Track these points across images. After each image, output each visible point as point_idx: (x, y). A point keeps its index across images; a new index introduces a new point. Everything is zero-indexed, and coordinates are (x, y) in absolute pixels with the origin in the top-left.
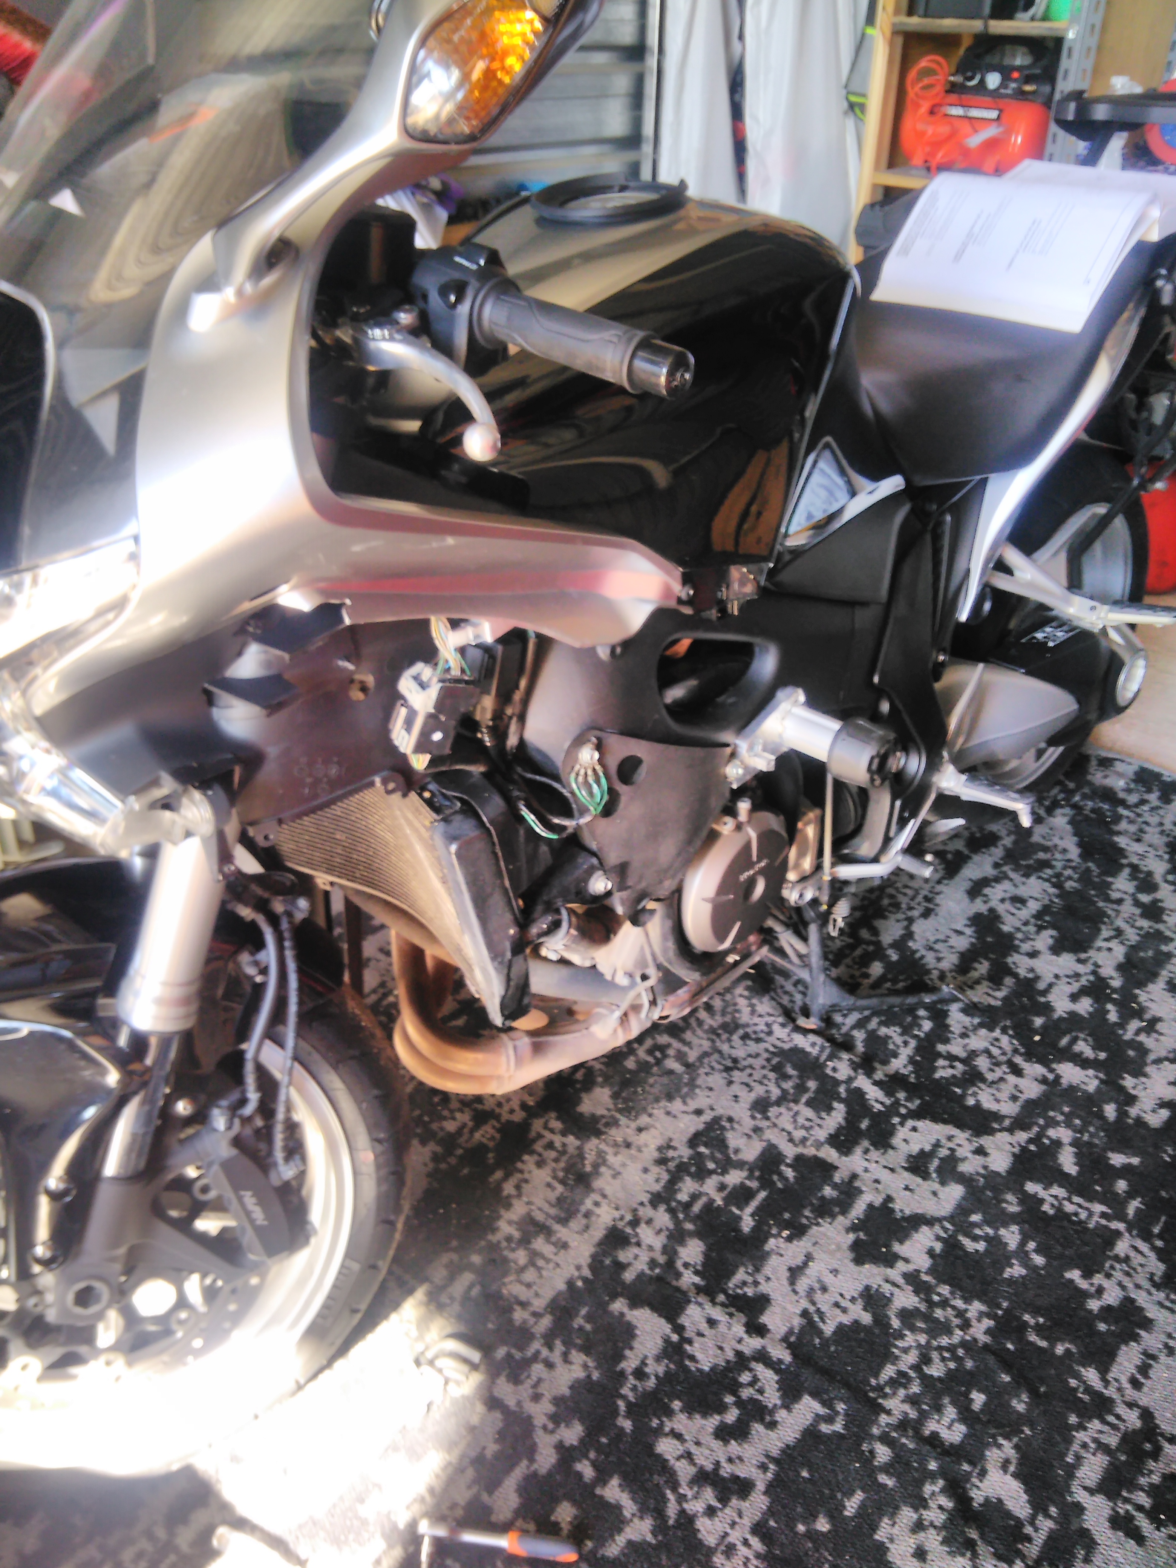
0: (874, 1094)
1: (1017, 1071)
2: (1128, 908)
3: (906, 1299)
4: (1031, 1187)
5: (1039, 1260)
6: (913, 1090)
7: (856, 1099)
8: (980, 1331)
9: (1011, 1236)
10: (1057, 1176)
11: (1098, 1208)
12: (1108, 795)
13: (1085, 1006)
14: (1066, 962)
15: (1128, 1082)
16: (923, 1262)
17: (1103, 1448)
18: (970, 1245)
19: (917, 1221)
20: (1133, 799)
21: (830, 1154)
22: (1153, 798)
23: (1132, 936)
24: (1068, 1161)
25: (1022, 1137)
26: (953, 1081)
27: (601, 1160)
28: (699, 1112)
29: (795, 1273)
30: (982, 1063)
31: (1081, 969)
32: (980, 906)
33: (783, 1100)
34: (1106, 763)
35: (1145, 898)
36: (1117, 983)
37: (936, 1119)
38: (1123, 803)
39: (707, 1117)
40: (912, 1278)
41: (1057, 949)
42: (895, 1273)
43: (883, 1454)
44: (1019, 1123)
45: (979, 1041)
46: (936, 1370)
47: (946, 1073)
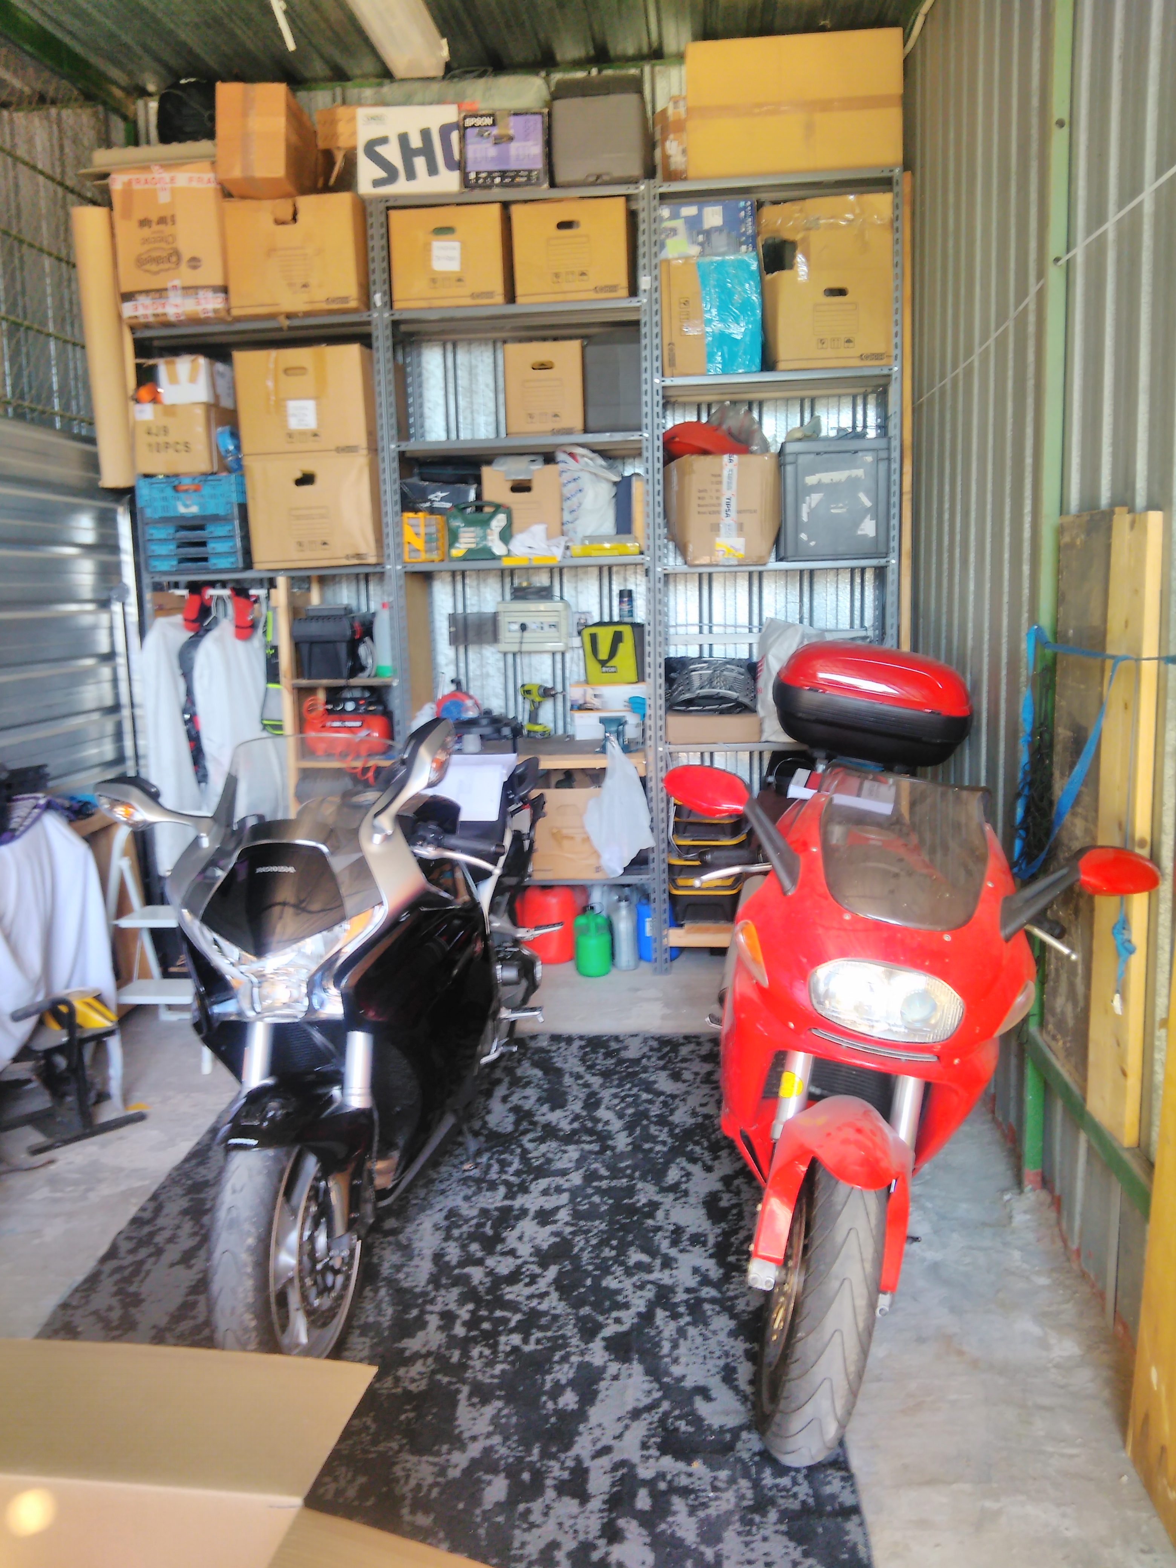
0: (512, 1179)
1: (565, 1152)
2: (575, 1087)
3: (569, 1229)
4: (595, 1184)
5: (611, 1201)
6: (528, 1173)
7: (506, 1183)
8: (603, 1226)
9: (596, 1199)
10: (601, 1178)
11: (625, 1180)
12: (542, 1050)
13: (576, 1125)
14: (558, 1113)
15: (610, 1143)
16: (568, 1219)
17: (665, 1238)
18: (581, 1208)
19: (557, 1209)
20: (554, 1048)
21: (507, 1203)
22: (563, 1045)
23: (582, 1096)
24: (604, 1172)
25: (581, 1171)
26: (542, 1165)
27: (409, 1240)
28: (441, 1210)
29: (520, 1238)
30: (550, 1155)
31: (568, 1113)
32: (509, 1105)
33: (475, 1194)
34: (534, 1037)
35: (580, 1082)
36: (584, 1113)
37: (544, 1177)
38: (549, 1051)
39: (446, 1210)
40: (567, 1224)
41: (552, 1109)
42: (560, 1224)
43: (590, 1268)
44: (577, 1168)
45: (543, 1148)
46: (594, 1242)
47: (538, 1163)
